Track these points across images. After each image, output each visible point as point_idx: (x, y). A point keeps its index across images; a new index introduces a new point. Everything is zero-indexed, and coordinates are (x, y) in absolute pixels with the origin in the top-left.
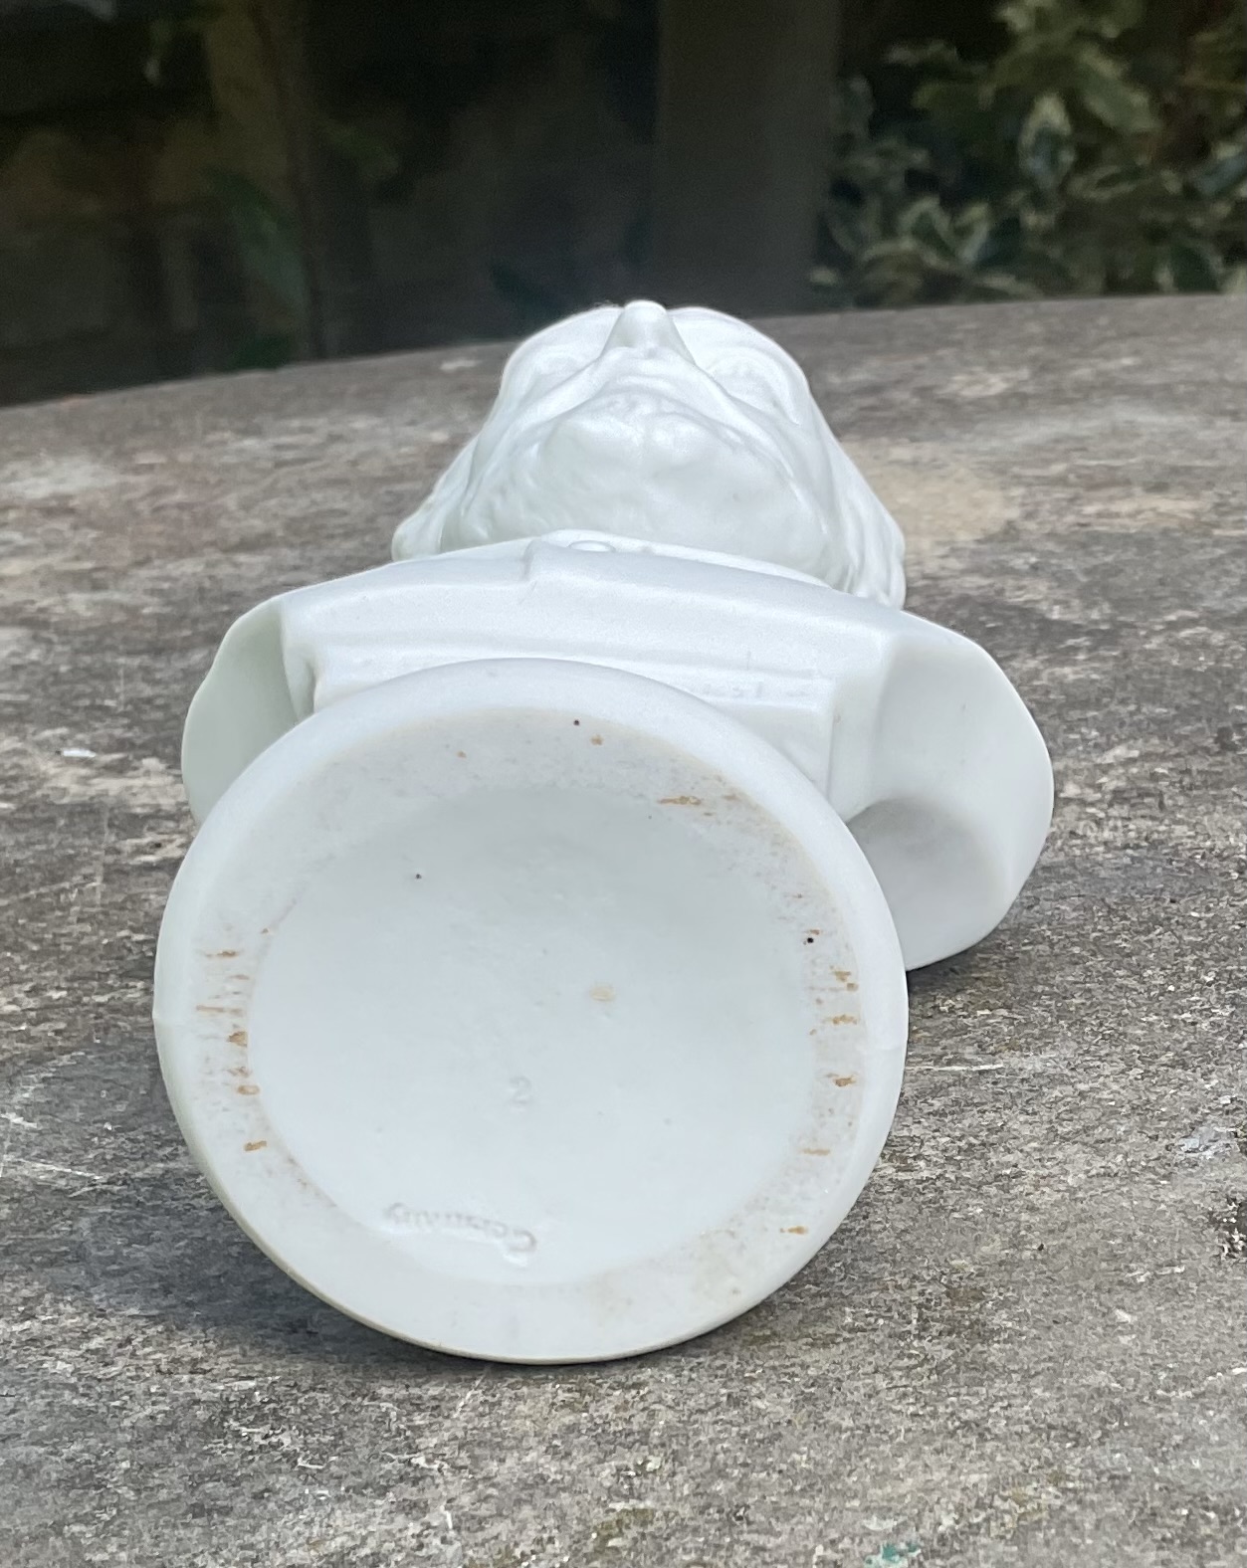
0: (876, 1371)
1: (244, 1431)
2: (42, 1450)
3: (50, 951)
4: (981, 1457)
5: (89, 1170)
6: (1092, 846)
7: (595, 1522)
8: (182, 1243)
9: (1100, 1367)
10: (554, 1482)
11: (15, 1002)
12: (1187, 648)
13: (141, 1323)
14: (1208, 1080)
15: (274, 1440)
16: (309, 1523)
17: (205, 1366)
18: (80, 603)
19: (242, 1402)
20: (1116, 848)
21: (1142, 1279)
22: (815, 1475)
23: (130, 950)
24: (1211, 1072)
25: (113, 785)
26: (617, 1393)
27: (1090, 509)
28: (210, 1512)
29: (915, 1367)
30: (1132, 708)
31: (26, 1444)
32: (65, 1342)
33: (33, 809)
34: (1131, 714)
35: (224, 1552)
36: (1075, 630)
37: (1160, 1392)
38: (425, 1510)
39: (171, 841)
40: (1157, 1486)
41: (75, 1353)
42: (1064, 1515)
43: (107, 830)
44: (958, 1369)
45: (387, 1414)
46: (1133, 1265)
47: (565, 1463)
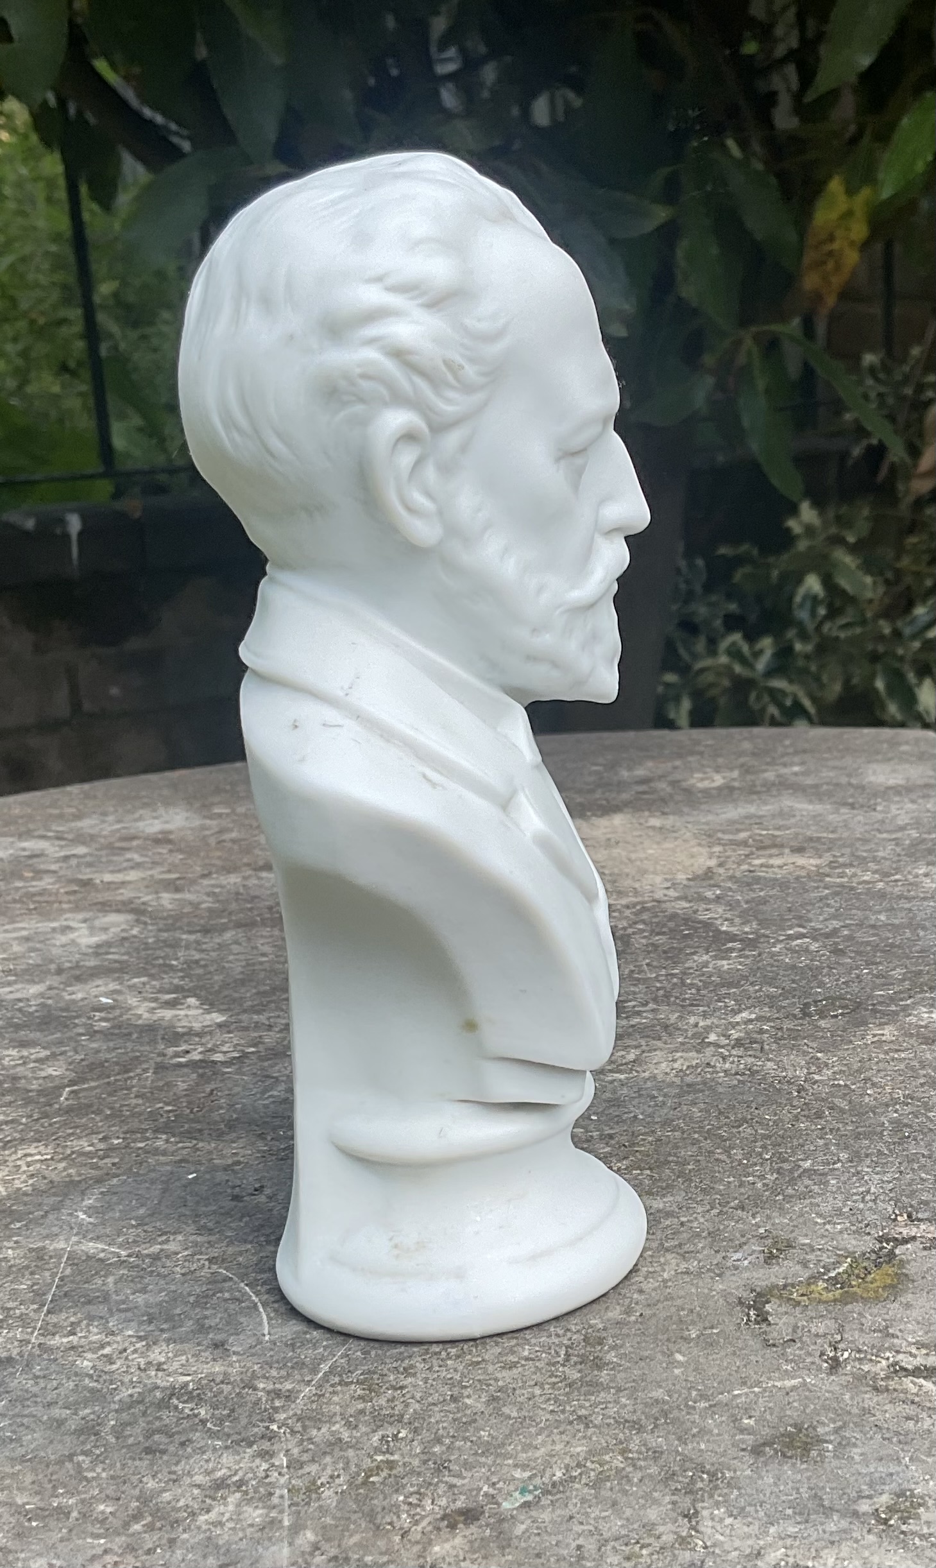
0: (536, 1384)
1: (181, 1406)
2: (68, 1412)
3: (116, 1115)
4: (584, 1437)
5: (119, 1248)
6: (718, 1072)
7: (364, 1467)
8: (163, 1294)
9: (660, 1387)
10: (346, 1442)
11: (92, 1145)
12: (796, 952)
13: (134, 1340)
14: (754, 1218)
15: (196, 1411)
16: (207, 1461)
17: (165, 1367)
18: (167, 899)
19: (182, 1388)
20: (731, 1075)
21: (694, 1336)
22: (491, 1444)
23: (162, 1116)
24: (757, 1213)
25: (168, 1014)
26: (390, 1392)
27: (757, 862)
28: (155, 1452)
29: (558, 1383)
30: (757, 988)
31: (61, 1408)
32: (90, 1349)
33: (120, 1027)
34: (757, 991)
35: (159, 1475)
36: (733, 938)
37: (690, 1403)
38: (272, 1456)
39: (195, 1049)
40: (678, 1458)
41: (95, 1356)
42: (624, 1473)
43: (160, 1041)
44: (582, 1385)
45: (260, 1399)
46: (690, 1328)
47: (354, 1432)
